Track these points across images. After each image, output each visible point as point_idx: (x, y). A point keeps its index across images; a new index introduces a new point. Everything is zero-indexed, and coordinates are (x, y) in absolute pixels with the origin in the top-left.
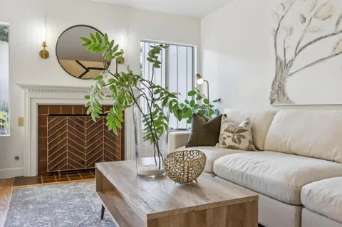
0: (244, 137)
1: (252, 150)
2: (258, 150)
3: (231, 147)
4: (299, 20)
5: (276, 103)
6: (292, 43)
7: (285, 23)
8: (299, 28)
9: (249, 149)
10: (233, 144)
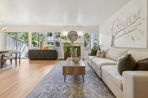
0: (101, 54)
1: (103, 57)
2: (105, 57)
3: (98, 56)
4: (117, 26)
5: (112, 47)
6: (115, 32)
7: (114, 27)
8: (117, 28)
9: (102, 57)
10: (99, 56)
